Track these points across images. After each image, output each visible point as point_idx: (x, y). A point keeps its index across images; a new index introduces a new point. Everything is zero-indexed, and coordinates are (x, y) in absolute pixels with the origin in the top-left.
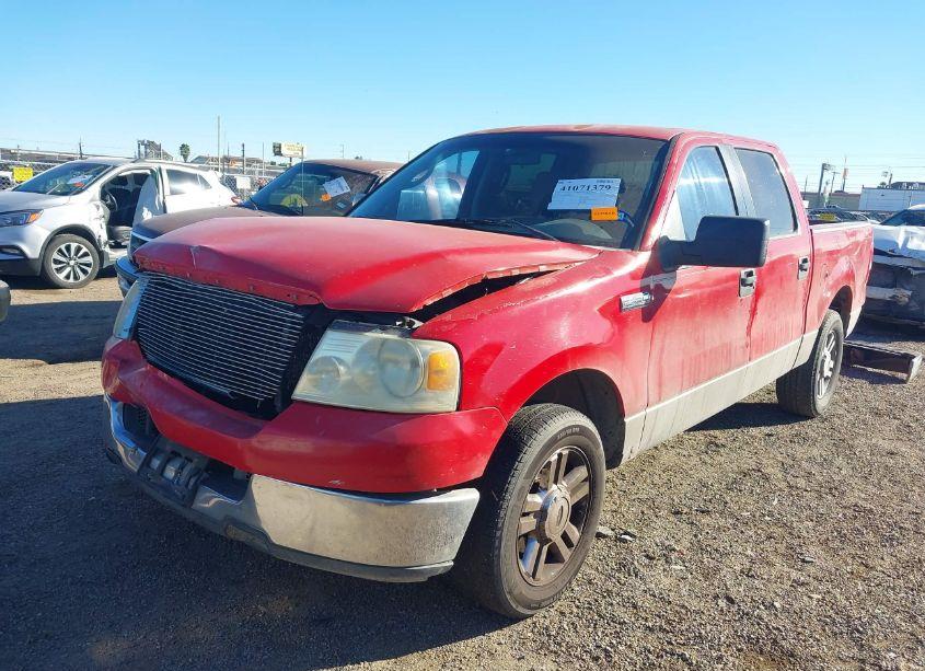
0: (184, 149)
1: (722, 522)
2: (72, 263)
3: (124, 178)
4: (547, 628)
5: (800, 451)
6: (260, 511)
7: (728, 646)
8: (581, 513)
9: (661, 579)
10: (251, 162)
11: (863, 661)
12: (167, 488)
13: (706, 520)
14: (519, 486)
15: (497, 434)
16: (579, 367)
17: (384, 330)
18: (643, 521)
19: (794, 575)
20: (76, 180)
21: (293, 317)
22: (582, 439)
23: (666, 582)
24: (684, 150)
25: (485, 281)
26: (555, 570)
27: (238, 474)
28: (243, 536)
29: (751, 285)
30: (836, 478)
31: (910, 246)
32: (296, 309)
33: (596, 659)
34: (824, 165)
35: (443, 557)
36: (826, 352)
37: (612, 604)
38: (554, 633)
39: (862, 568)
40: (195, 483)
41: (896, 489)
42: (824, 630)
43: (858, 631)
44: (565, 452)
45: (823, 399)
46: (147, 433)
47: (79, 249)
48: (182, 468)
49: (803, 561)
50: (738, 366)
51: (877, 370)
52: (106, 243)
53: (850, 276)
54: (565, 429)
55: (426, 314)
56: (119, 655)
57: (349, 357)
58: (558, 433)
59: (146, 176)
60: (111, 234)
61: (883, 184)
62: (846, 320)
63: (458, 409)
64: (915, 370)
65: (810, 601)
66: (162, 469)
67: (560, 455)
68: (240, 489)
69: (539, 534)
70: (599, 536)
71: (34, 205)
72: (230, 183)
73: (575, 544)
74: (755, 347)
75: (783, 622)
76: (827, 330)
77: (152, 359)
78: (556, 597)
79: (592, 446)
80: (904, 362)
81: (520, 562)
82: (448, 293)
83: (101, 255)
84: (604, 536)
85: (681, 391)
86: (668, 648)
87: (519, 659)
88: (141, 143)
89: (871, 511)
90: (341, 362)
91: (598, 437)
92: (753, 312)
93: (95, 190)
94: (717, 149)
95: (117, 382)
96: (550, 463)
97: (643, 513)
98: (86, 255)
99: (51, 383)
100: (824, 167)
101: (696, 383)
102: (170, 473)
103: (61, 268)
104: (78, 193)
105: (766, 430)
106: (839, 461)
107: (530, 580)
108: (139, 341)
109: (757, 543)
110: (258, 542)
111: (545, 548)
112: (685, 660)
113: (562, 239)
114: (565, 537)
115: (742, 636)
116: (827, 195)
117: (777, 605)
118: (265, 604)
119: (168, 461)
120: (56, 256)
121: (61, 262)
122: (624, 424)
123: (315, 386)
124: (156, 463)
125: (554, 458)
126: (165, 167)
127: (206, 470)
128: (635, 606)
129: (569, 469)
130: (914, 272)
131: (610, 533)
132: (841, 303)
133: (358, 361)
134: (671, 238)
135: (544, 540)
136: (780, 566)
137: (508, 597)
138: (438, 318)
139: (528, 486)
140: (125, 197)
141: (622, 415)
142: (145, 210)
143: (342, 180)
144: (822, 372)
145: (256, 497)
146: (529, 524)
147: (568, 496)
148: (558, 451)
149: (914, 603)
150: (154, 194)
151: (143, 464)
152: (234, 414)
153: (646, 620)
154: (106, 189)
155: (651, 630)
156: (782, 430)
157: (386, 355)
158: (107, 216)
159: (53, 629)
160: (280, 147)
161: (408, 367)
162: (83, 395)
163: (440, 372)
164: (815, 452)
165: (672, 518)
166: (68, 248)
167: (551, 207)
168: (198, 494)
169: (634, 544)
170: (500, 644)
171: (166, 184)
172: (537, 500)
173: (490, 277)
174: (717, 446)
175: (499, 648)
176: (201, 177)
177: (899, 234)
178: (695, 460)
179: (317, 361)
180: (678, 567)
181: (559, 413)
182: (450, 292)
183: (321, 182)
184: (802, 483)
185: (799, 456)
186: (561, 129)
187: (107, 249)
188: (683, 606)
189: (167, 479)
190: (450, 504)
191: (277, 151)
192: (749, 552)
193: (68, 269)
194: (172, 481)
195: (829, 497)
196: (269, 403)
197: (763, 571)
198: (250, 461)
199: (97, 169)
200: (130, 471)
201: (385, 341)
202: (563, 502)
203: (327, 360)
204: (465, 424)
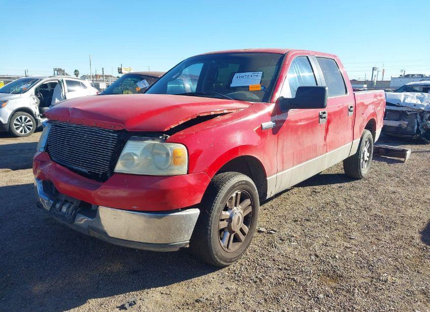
0: (76, 73)
1: (316, 224)
2: (23, 125)
3: (46, 84)
4: (234, 271)
5: (353, 193)
6: (103, 222)
7: (314, 274)
8: (249, 220)
9: (287, 248)
10: (107, 76)
11: (373, 278)
12: (63, 216)
13: (308, 223)
14: (218, 207)
15: (206, 184)
16: (243, 154)
17: (153, 140)
18: (280, 225)
19: (346, 244)
20: (23, 87)
21: (113, 136)
22: (247, 187)
23: (289, 250)
24: (291, 58)
25: (198, 117)
26: (237, 246)
27: (93, 208)
28: (97, 235)
29: (325, 118)
30: (368, 203)
31: (406, 101)
32: (115, 132)
33: (255, 282)
34: (374, 68)
35: (185, 239)
36: (365, 149)
37: (264, 260)
38: (237, 272)
39: (376, 240)
40: (75, 213)
41: (395, 207)
42: (357, 266)
43: (372, 266)
44: (239, 193)
45: (365, 170)
46: (54, 192)
47: (26, 119)
48: (69, 207)
49: (350, 238)
50: (321, 154)
51: (392, 158)
52: (38, 116)
53: (374, 114)
54: (238, 182)
55: (172, 132)
56: (43, 291)
57: (138, 153)
58: (235, 184)
59: (56, 83)
60: (41, 111)
61: (401, 75)
62: (374, 134)
63: (188, 173)
64: (408, 156)
65: (351, 255)
66: (61, 208)
67: (237, 194)
68: (94, 214)
69: (229, 229)
70: (259, 232)
71: (4, 99)
72: (97, 86)
73: (247, 233)
74: (328, 147)
75: (339, 264)
76: (365, 139)
77: (54, 159)
78: (239, 257)
79: (251, 189)
80: (403, 154)
81: (221, 241)
82: (181, 123)
83: (37, 121)
84: (262, 232)
85: (293, 166)
86: (287, 276)
87: (221, 284)
88: (55, 70)
89: (382, 217)
90: (135, 155)
91: (255, 186)
92: (327, 130)
93: (32, 91)
94: (307, 57)
95: (39, 171)
96: (232, 197)
97: (280, 221)
98: (29, 121)
99: (14, 178)
100: (374, 69)
101: (300, 163)
102: (64, 209)
103: (18, 128)
104: (24, 92)
105: (339, 185)
106: (371, 196)
107: (226, 249)
108: (48, 152)
109: (331, 232)
110: (104, 237)
111: (233, 235)
112: (295, 281)
113: (235, 99)
114: (241, 230)
115: (320, 270)
116: (375, 81)
117: (337, 257)
118: (110, 266)
119: (63, 204)
120: (15, 122)
121: (18, 125)
122: (267, 180)
123: (124, 166)
124: (58, 206)
125: (234, 195)
126: (65, 79)
127: (80, 207)
128: (274, 260)
129: (242, 201)
130: (409, 113)
131: (265, 230)
132: (371, 126)
133: (143, 153)
134: (285, 97)
135: (231, 232)
136: (340, 241)
137: (216, 257)
138: (177, 134)
139: (222, 207)
140: (46, 93)
141: (265, 176)
142: (57, 99)
143: (145, 81)
144: (363, 158)
145: (101, 216)
146: (224, 224)
147: (242, 212)
148: (236, 192)
149: (397, 253)
150: (60, 92)
151: (52, 207)
152: (90, 181)
153: (279, 265)
154: (38, 90)
155: (281, 270)
156: (347, 185)
157: (156, 151)
158: (39, 102)
159: (15, 281)
160: (121, 70)
161: (165, 156)
162: (28, 183)
163: (179, 157)
164: (360, 193)
165: (293, 223)
166: (21, 118)
167: (232, 85)
168: (76, 218)
169: (275, 235)
170: (213, 278)
171: (66, 87)
172: (227, 214)
173: (200, 115)
174: (316, 192)
175: (213, 280)
176: (82, 83)
177: (401, 96)
178: (305, 198)
179: (124, 155)
180: (295, 243)
181: (235, 175)
182: (182, 122)
183: (136, 82)
184: (353, 206)
185: (352, 195)
186: (237, 51)
187: (39, 118)
188: (295, 259)
189: (63, 212)
190: (186, 215)
191: (120, 71)
192: (327, 236)
193: (21, 128)
194: (65, 213)
195: (365, 211)
196: (105, 174)
197: (332, 243)
198: (97, 201)
199: (33, 81)
200: (46, 210)
201: (155, 144)
202: (239, 215)
203: (129, 154)
204: (191, 180)
